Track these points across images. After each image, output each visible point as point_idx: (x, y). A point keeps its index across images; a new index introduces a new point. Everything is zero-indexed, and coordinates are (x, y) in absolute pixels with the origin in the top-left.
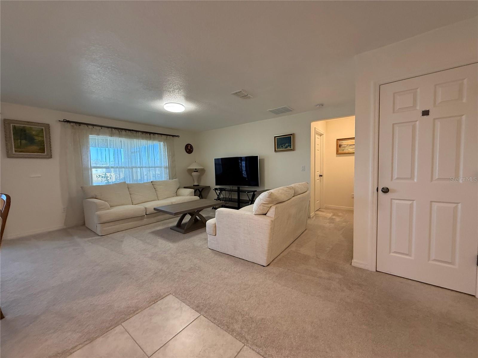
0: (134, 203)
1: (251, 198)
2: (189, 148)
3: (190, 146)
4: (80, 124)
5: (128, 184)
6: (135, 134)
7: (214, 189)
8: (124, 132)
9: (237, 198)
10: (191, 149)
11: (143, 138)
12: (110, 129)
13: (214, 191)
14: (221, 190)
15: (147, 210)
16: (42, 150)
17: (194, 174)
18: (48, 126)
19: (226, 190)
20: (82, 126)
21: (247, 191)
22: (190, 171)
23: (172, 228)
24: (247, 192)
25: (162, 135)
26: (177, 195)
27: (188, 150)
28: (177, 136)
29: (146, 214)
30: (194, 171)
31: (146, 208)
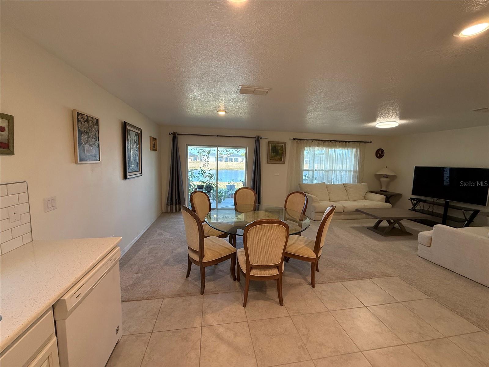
0: (331, 200)
1: (468, 217)
2: (380, 152)
3: (382, 151)
4: (300, 140)
5: (327, 185)
6: (334, 144)
7: (410, 198)
8: (327, 143)
9: (443, 213)
10: (381, 154)
11: (340, 147)
12: (318, 141)
13: (410, 200)
14: (420, 201)
15: (345, 208)
16: (281, 159)
17: (383, 179)
18: (285, 143)
19: (427, 202)
20: (302, 141)
21: (463, 208)
22: (378, 177)
23: (369, 228)
24: (463, 210)
25: (356, 143)
26: (365, 199)
27: (378, 155)
28: (370, 142)
29: (344, 212)
30: (383, 177)
31: (344, 207)
